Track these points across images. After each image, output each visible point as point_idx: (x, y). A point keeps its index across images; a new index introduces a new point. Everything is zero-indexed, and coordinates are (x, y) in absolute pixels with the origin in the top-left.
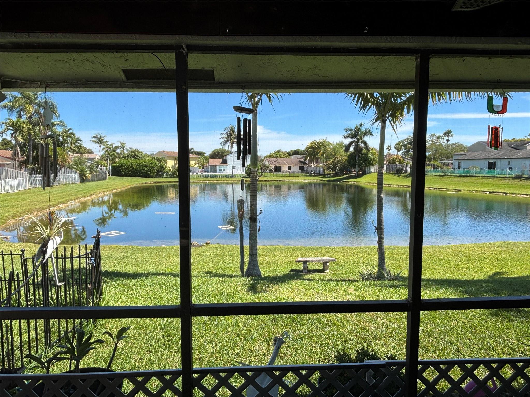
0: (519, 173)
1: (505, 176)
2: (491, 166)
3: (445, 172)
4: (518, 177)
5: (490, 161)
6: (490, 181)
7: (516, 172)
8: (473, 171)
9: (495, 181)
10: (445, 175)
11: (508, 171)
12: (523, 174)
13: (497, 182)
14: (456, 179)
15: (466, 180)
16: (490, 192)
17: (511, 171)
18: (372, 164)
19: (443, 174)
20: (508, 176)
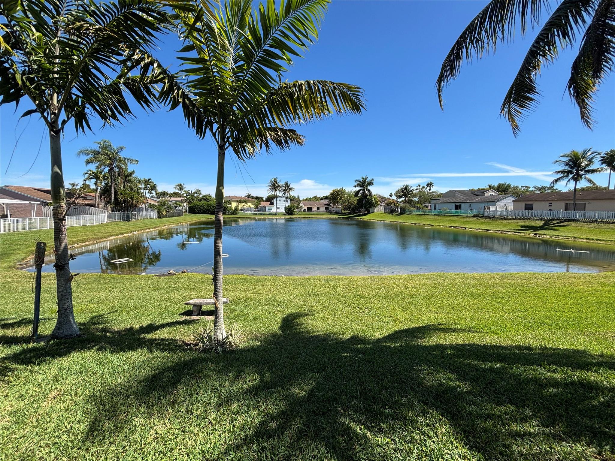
0: (477, 213)
1: (466, 215)
2: (457, 207)
3: (424, 212)
4: (475, 216)
5: (457, 204)
6: (455, 219)
7: (475, 212)
8: (444, 211)
9: (459, 219)
10: (424, 214)
11: (469, 211)
12: (479, 214)
13: (460, 220)
14: (432, 217)
15: (439, 218)
16: (454, 227)
17: (471, 212)
18: (374, 206)
19: (423, 213)
20: (468, 215)
